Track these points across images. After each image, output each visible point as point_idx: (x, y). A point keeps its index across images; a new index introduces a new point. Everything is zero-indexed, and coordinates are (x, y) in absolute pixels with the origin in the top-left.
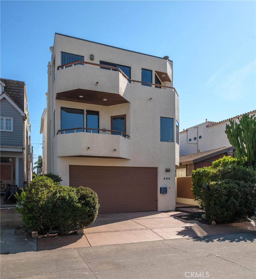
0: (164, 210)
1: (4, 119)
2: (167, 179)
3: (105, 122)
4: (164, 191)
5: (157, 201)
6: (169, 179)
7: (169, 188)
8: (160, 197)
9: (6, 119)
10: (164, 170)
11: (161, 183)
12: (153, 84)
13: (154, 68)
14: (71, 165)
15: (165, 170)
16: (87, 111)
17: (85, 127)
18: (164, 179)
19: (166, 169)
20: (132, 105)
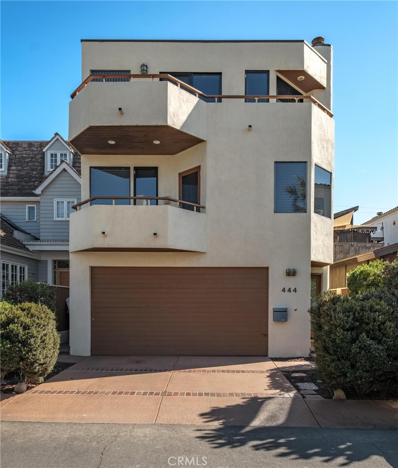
0: (282, 357)
1: (65, 201)
2: (289, 290)
3: (169, 184)
4: (282, 315)
5: (266, 335)
6: (295, 290)
7: (296, 310)
8: (273, 328)
9: (68, 202)
10: (282, 271)
11: (276, 300)
12: (273, 97)
13: (274, 64)
14: (94, 267)
15: (285, 273)
16: (136, 169)
17: (132, 195)
18: (284, 290)
19: (287, 270)
20: (210, 147)
